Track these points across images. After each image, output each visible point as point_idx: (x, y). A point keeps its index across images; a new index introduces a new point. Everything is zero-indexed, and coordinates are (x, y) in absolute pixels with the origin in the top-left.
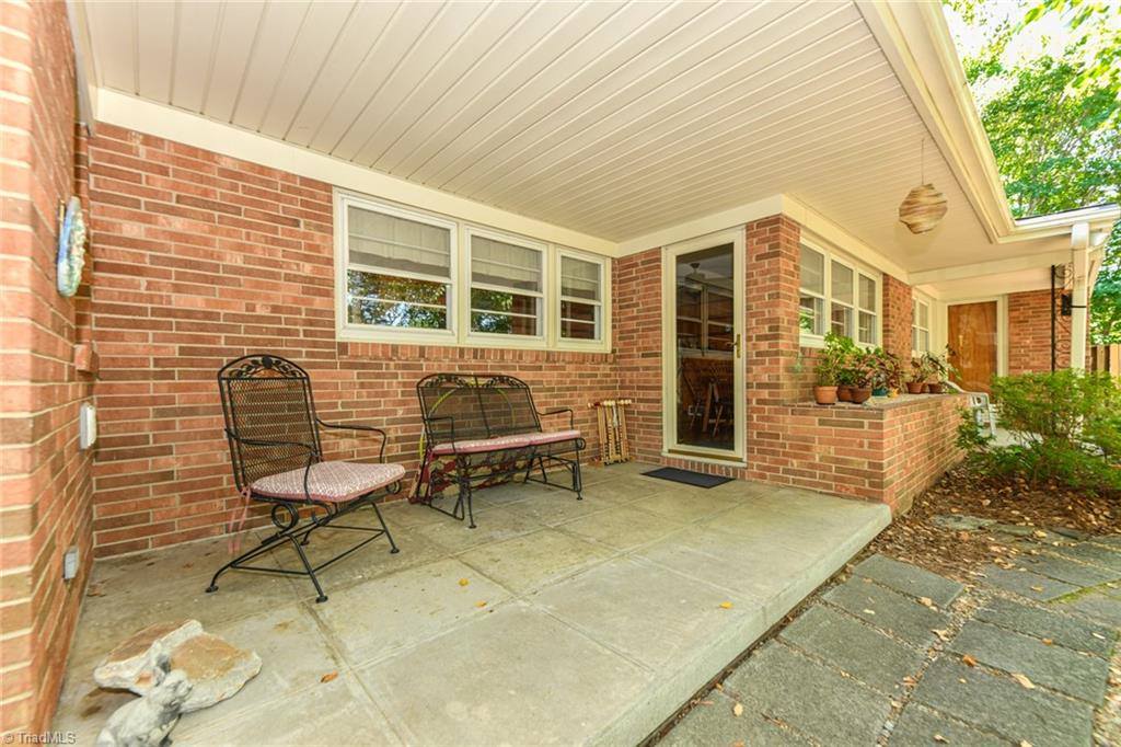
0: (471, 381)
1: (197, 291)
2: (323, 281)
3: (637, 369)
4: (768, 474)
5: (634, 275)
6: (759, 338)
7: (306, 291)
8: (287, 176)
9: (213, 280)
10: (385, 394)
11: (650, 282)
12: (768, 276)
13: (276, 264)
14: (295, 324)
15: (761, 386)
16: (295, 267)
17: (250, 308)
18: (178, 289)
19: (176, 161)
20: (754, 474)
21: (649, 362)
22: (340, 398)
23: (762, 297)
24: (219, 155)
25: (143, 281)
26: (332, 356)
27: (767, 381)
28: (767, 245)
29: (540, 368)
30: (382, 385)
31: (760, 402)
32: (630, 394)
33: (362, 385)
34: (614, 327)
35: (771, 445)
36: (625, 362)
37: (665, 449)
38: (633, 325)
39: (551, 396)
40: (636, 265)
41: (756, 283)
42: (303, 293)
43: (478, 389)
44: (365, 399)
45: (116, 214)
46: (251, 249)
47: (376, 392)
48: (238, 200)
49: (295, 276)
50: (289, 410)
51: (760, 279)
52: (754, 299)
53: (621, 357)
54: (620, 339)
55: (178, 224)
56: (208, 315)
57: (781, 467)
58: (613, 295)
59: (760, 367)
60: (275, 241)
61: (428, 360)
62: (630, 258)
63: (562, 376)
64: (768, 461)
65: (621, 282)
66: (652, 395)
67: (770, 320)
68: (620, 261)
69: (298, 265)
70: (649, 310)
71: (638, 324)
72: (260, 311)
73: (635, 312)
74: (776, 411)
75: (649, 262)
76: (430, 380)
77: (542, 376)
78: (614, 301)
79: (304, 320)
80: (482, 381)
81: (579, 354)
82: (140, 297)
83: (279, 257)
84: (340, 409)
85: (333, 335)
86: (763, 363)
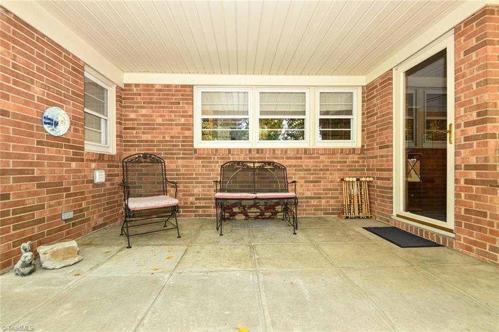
0: (252, 165)
1: (149, 133)
2: (188, 125)
3: (376, 157)
4: (475, 248)
5: (375, 94)
6: (467, 124)
7: (182, 129)
8: (176, 86)
9: (153, 129)
10: (213, 170)
11: (385, 96)
12: (476, 67)
13: (172, 120)
14: (178, 142)
15: (468, 167)
16: (178, 120)
17: (164, 137)
18: (144, 133)
19: (143, 90)
20: (461, 246)
21: (384, 152)
22: (194, 171)
23: (470, 87)
24: (155, 84)
25: (135, 131)
26: (191, 154)
27: (475, 163)
28: (474, 39)
29: (301, 158)
30: (212, 166)
31: (467, 181)
32: (372, 174)
33: (203, 166)
34: (363, 131)
35: (478, 221)
36: (369, 153)
37: (395, 214)
38: (374, 128)
39: (308, 174)
40: (376, 87)
41: (464, 76)
42: (182, 130)
43: (254, 169)
44: (204, 172)
45: (128, 111)
46: (164, 116)
47: (209, 169)
48: (161, 99)
49: (179, 124)
50: (176, 175)
51: (467, 71)
52: (462, 90)
53: (367, 150)
54: (367, 138)
55: (144, 111)
56: (152, 141)
57: (488, 244)
58: (363, 110)
59: (468, 150)
60: (172, 112)
61: (232, 155)
62: (372, 83)
63: (317, 162)
64: (475, 236)
65: (368, 101)
66: (385, 174)
67: (478, 107)
68: (367, 86)
69: (179, 119)
70: (383, 116)
71: (377, 127)
72: (167, 138)
73: (375, 118)
74: (484, 191)
75: (384, 82)
76: (229, 164)
77: (302, 162)
78: (363, 114)
79: (181, 140)
80: (257, 165)
81: (329, 149)
82: (134, 137)
83: (173, 118)
84: (194, 176)
85: (193, 146)
86: (471, 146)
